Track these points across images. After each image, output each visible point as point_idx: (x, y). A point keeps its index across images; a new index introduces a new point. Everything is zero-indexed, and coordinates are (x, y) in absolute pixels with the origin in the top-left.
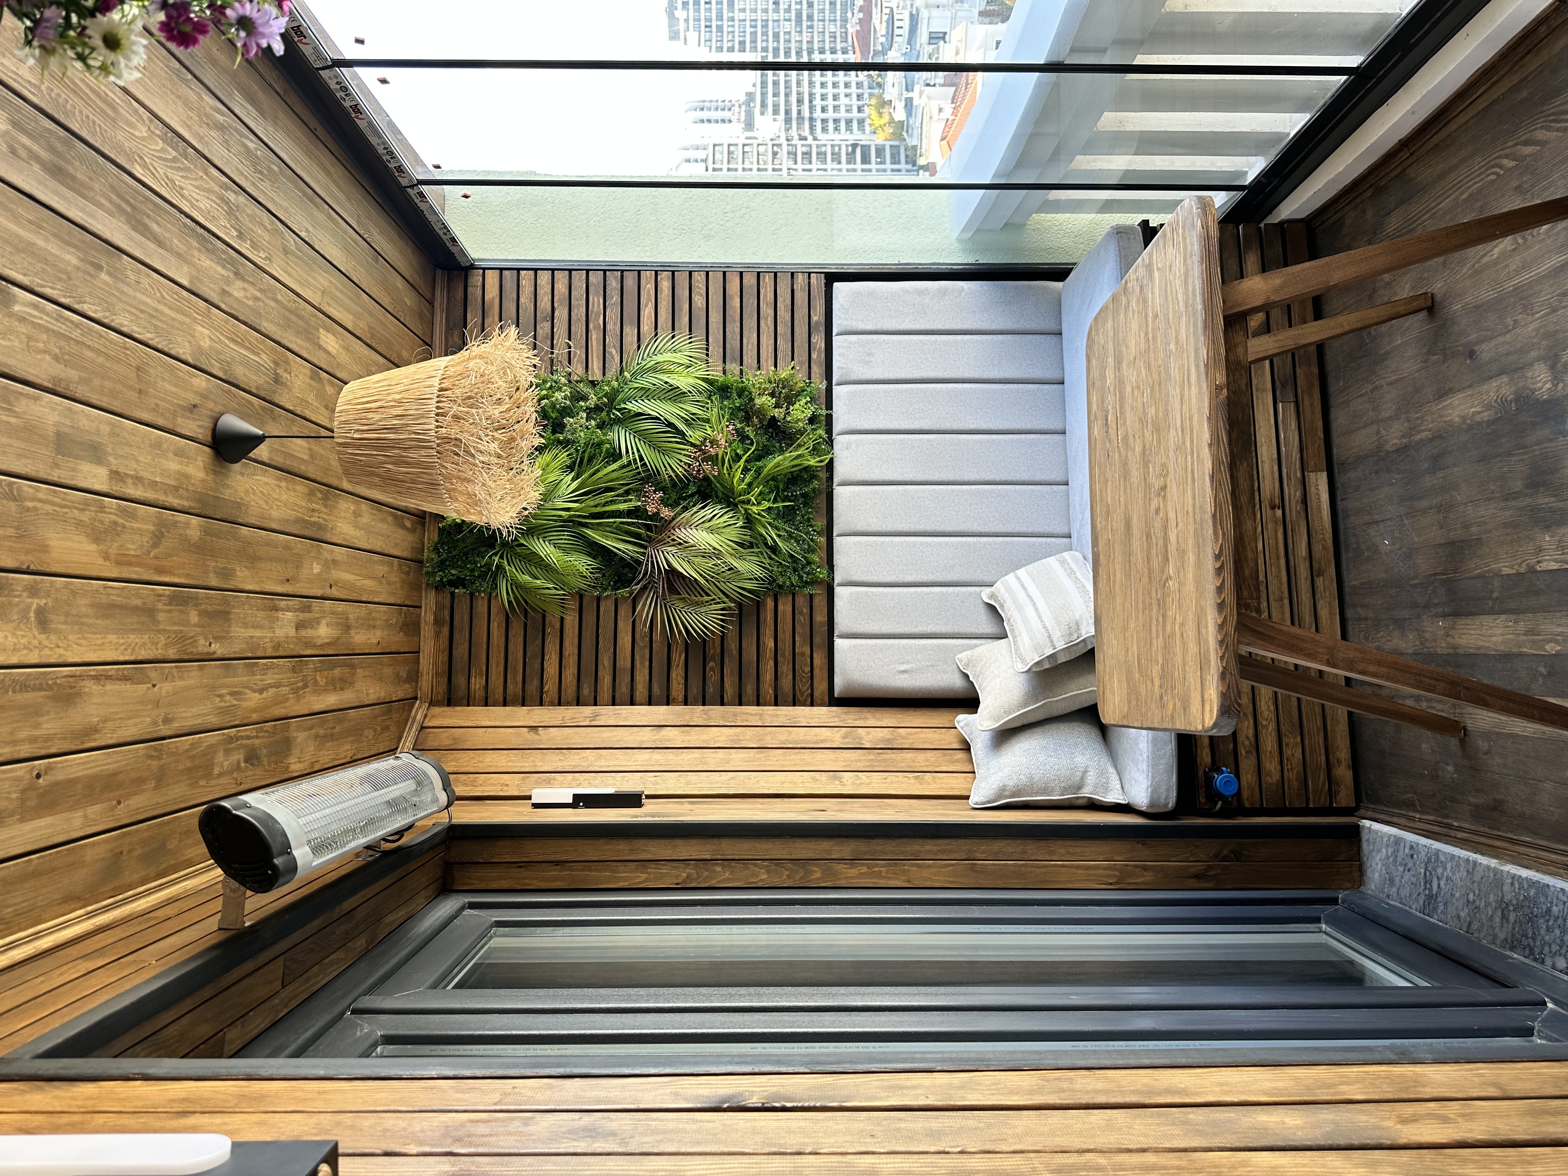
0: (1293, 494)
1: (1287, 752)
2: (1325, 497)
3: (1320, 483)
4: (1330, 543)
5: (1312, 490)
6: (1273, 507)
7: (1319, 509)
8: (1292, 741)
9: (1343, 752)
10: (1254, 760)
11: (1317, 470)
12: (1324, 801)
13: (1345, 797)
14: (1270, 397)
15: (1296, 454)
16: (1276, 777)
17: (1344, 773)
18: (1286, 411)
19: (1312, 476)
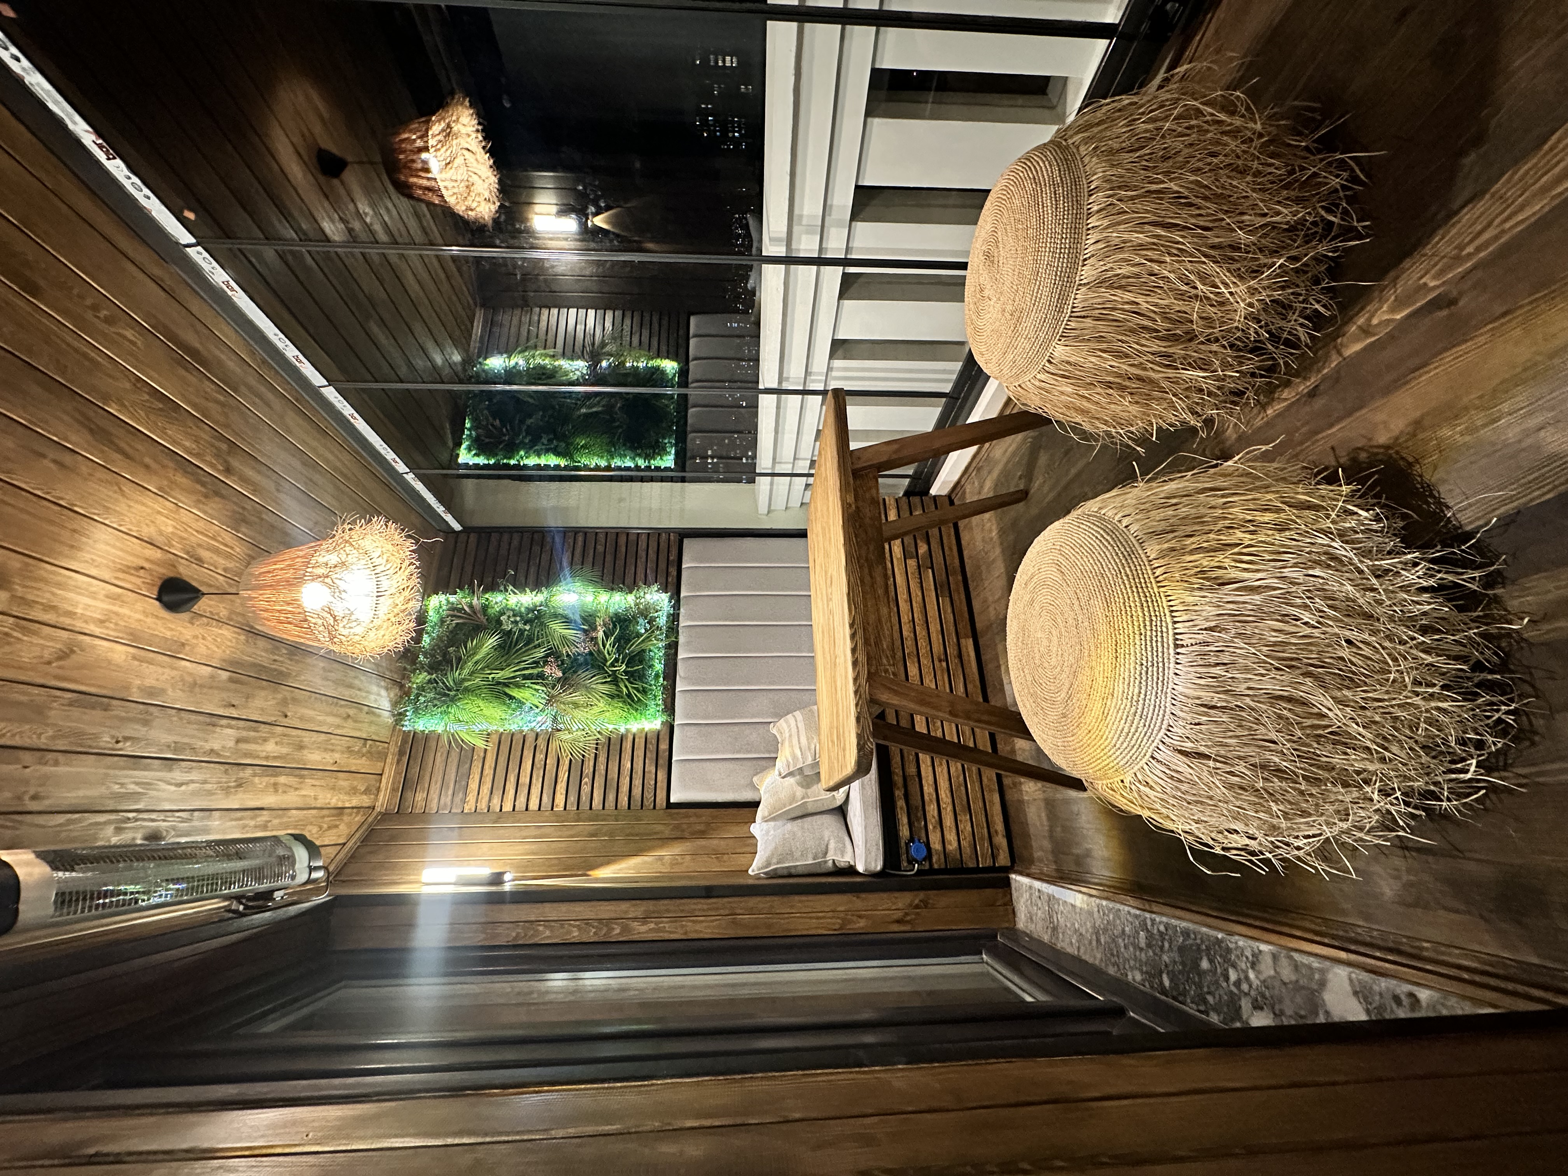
0: (952, 651)
1: (961, 827)
2: (972, 654)
3: (968, 645)
4: (978, 683)
5: (964, 650)
6: (940, 661)
7: (969, 661)
8: (964, 818)
9: (999, 826)
10: (939, 834)
11: (967, 637)
12: (989, 863)
13: (1003, 859)
14: (934, 594)
15: (952, 629)
16: (955, 844)
17: (1001, 841)
18: (945, 602)
19: (963, 641)
